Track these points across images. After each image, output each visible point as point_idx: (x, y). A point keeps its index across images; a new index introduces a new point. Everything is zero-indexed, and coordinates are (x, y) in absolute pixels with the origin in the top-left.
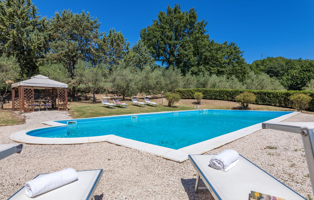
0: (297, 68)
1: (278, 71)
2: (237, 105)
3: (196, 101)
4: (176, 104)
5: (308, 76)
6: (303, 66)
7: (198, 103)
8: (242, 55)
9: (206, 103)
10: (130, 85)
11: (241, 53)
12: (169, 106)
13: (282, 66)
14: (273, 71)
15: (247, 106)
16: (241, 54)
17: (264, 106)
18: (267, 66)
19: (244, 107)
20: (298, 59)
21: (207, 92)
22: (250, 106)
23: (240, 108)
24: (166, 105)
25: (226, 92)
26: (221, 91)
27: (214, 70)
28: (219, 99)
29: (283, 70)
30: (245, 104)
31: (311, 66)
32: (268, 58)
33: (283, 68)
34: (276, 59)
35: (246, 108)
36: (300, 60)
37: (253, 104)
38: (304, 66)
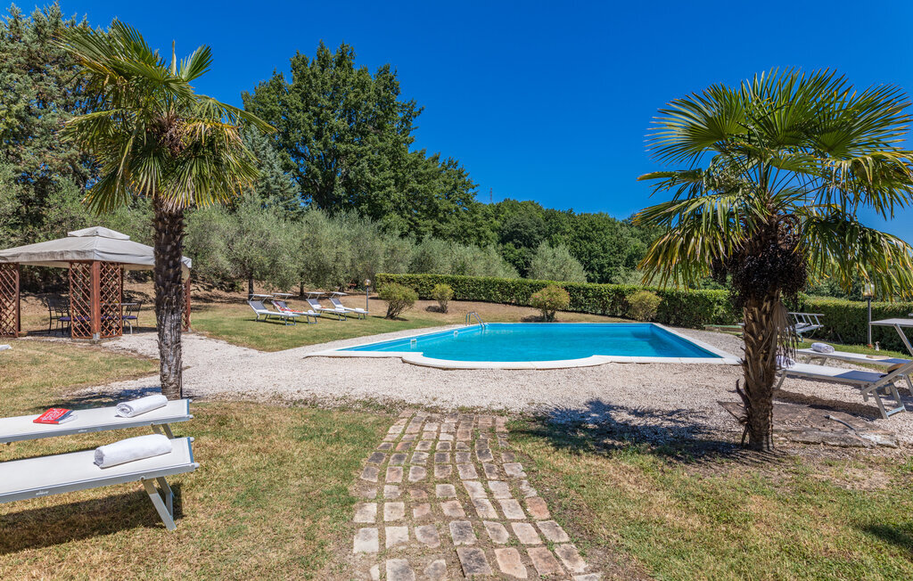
0: (568, 230)
1: (531, 236)
2: (537, 313)
3: (435, 304)
4: (405, 313)
5: (588, 249)
6: (578, 227)
7: (442, 310)
8: (475, 194)
9: (458, 309)
10: (280, 260)
11: (473, 188)
12: (391, 316)
13: (539, 225)
14: (520, 233)
15: (553, 314)
16: (474, 191)
17: (578, 314)
18: (508, 222)
19: (548, 317)
20: (566, 210)
21: (457, 284)
22: (558, 315)
23: (537, 319)
24: (383, 316)
25: (501, 284)
26: (490, 282)
27: (426, 226)
28: (484, 301)
29: (539, 233)
30: (549, 312)
31: (594, 229)
32: (505, 200)
33: (540, 229)
34: (524, 205)
35: (550, 318)
36: (570, 214)
37: (565, 311)
38: (582, 228)
